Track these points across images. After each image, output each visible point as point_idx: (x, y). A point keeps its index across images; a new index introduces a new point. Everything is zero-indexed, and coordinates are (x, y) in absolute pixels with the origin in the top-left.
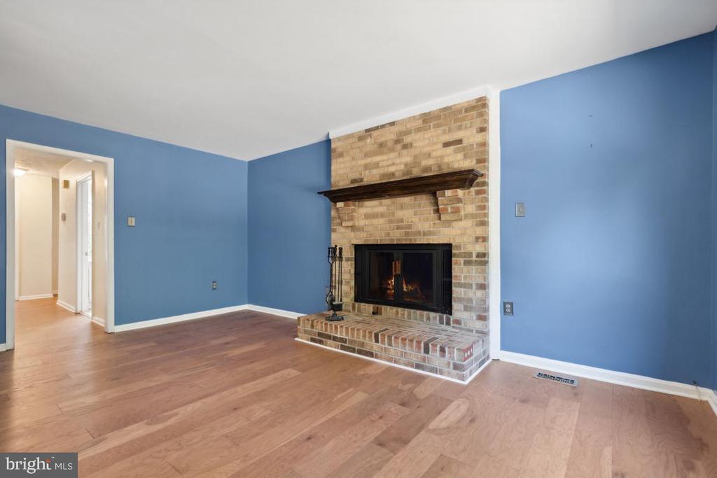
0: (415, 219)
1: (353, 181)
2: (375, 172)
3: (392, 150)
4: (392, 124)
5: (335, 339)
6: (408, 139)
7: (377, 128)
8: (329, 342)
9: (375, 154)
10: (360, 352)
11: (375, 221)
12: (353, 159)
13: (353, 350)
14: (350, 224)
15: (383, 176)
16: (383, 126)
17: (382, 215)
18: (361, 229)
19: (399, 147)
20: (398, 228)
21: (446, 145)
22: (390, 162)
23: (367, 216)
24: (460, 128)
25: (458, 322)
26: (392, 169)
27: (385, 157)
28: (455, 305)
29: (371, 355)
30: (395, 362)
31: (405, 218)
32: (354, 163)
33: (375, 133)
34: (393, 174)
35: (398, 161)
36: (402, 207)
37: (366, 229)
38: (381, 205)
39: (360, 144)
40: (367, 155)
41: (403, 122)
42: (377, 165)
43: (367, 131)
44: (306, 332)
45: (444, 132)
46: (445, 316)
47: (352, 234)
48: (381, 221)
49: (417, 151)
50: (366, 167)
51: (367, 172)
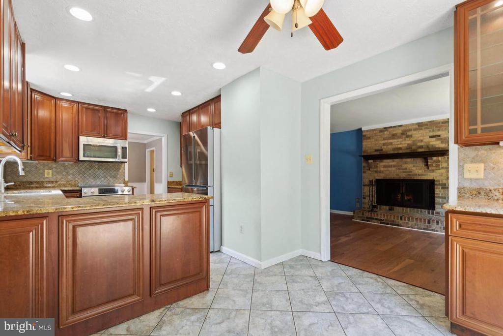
0: (414, 169)
1: (376, 150)
2: (390, 147)
3: (400, 137)
4: (400, 126)
5: (377, 219)
6: (409, 133)
7: (391, 127)
8: (375, 221)
9: (389, 138)
10: (391, 224)
11: (390, 169)
12: (377, 140)
13: (388, 224)
14: (375, 170)
15: (394, 149)
16: (394, 127)
17: (394, 166)
18: (382, 172)
19: (404, 136)
20: (404, 172)
21: (431, 137)
22: (399, 143)
23: (385, 166)
24: (439, 130)
25: (438, 213)
26: (400, 146)
27: (395, 140)
28: (436, 206)
29: (398, 225)
30: (412, 228)
31: (408, 168)
32: (377, 142)
33: (390, 130)
34: (400, 149)
35: (403, 142)
36: (406, 163)
37: (384, 172)
38: (393, 162)
39: (381, 134)
40: (384, 139)
41: (406, 126)
42: (391, 144)
43: (384, 128)
44: (358, 217)
45: (430, 131)
46: (431, 211)
47: (376, 175)
48: (394, 169)
49: (415, 139)
50: (384, 144)
51: (385, 147)
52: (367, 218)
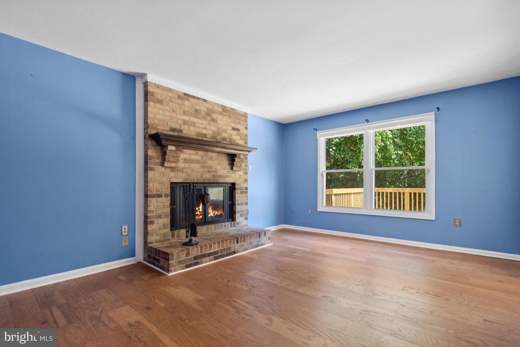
0: (219, 167)
1: (173, 130)
2: (192, 128)
3: (203, 118)
4: (205, 101)
5: (209, 255)
6: (215, 116)
7: (194, 97)
8: (204, 259)
9: (191, 115)
10: (228, 255)
11: (192, 165)
12: (173, 111)
13: (223, 256)
14: (173, 165)
15: (199, 134)
16: (198, 98)
17: (198, 162)
18: (182, 170)
19: (209, 118)
20: (209, 172)
21: (234, 129)
22: (203, 126)
23: (186, 161)
24: (239, 123)
25: (238, 224)
26: (204, 131)
27: (199, 121)
28: (238, 215)
29: (234, 253)
31: (213, 166)
32: (174, 114)
33: (192, 100)
34: (205, 135)
35: (208, 127)
36: (211, 158)
37: (185, 171)
38: (197, 154)
39: (180, 101)
40: (185, 113)
41: (211, 103)
42: (194, 125)
43: (185, 94)
45: (232, 122)
47: (172, 174)
48: (198, 166)
49: (220, 126)
50: (185, 122)
51: (186, 127)
52: (195, 258)
